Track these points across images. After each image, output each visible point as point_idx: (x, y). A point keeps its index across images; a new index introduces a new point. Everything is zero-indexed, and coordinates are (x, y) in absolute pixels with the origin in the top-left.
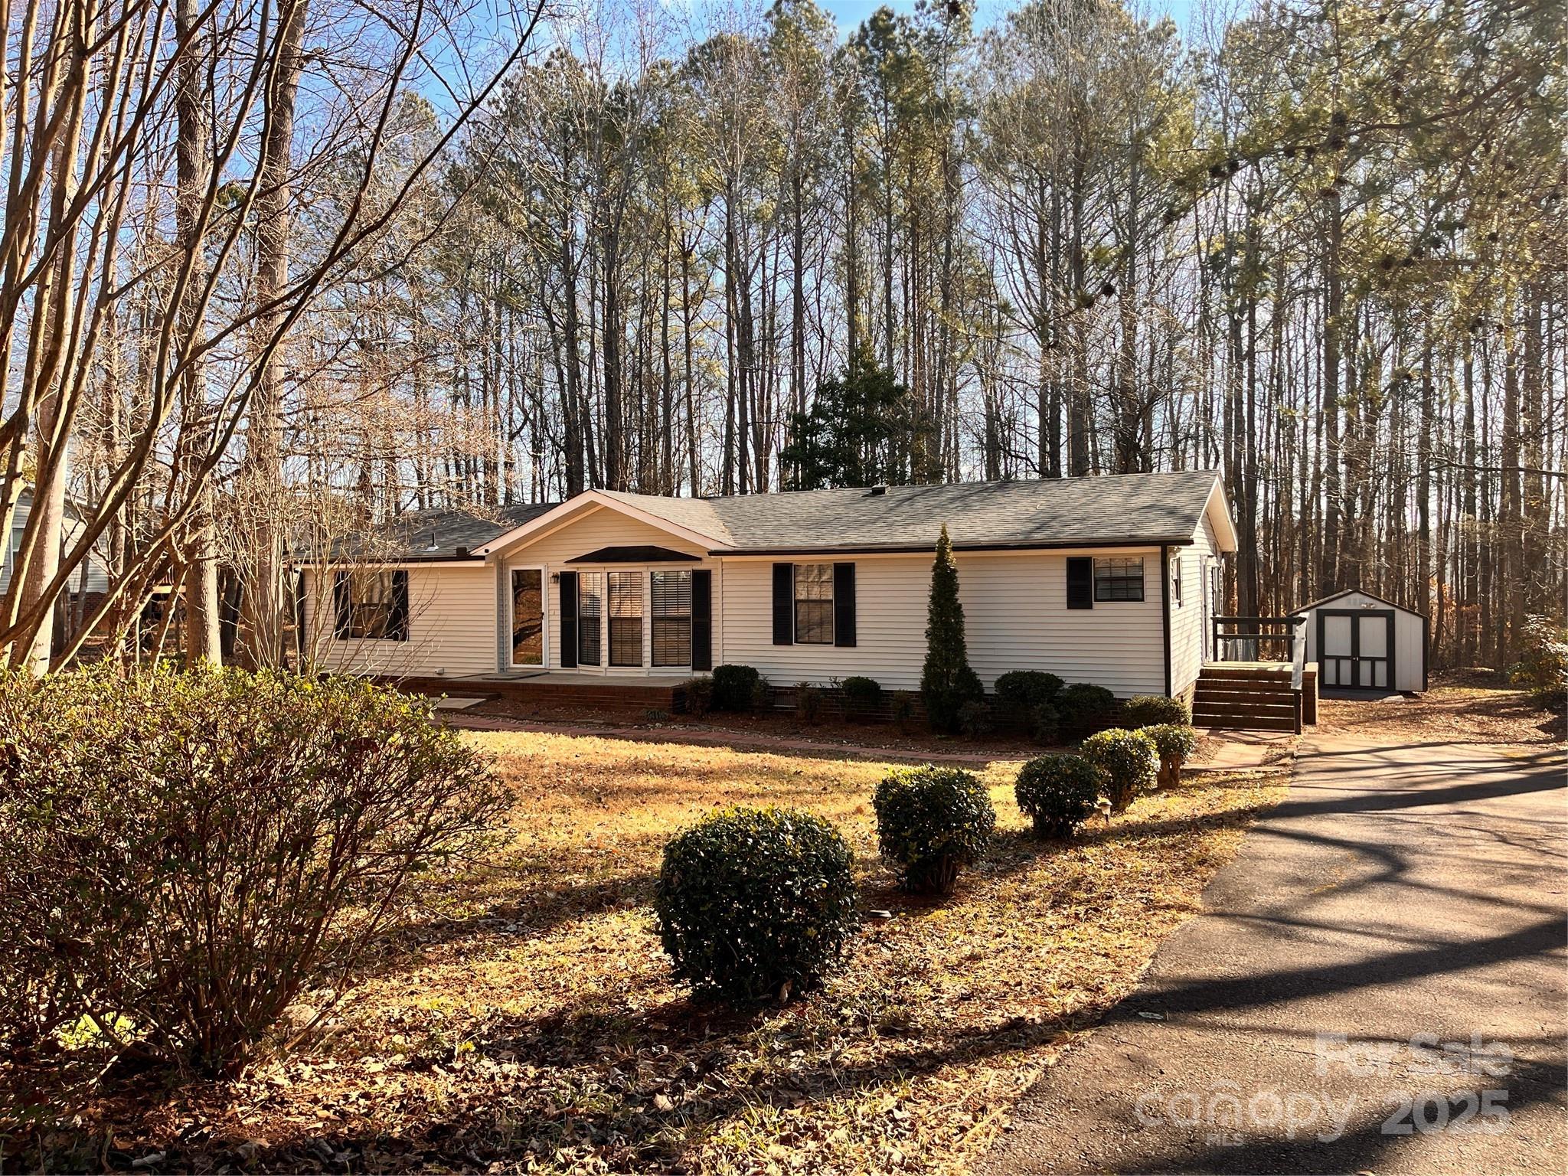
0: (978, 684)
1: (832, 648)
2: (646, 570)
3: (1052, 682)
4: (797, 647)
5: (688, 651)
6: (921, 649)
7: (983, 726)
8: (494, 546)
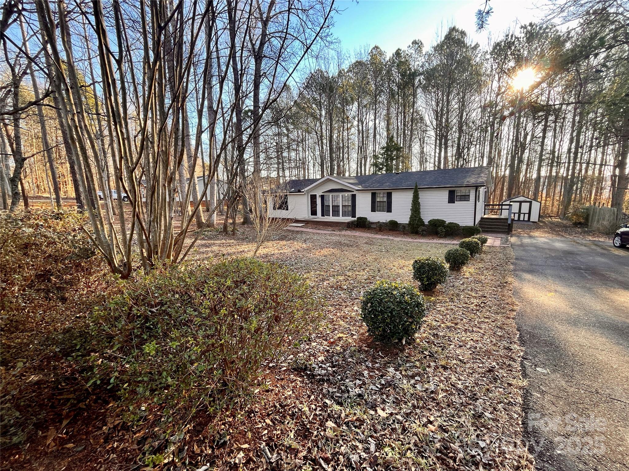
0: (423, 222)
1: (386, 213)
2: (341, 194)
3: (444, 222)
4: (377, 212)
5: (350, 213)
6: (409, 213)
7: (425, 233)
8: (306, 189)
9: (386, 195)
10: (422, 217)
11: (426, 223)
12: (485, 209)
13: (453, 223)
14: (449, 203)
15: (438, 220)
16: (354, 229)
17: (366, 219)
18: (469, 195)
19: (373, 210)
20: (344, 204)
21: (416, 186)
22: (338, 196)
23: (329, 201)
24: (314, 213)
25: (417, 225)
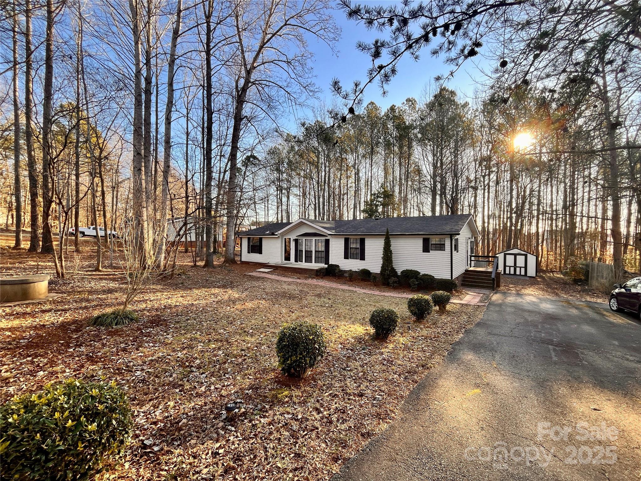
0: (396, 272)
1: (359, 260)
2: (314, 239)
3: (417, 273)
4: (350, 260)
5: (324, 260)
6: (381, 262)
7: (395, 285)
8: (280, 232)
9: (359, 241)
10: (395, 266)
11: (399, 273)
12: (471, 260)
13: (427, 275)
14: (423, 252)
15: (411, 270)
16: (322, 278)
17: (338, 266)
18: (444, 244)
19: (346, 257)
20: (317, 250)
21: (388, 232)
22: (311, 240)
23: (302, 245)
24: (287, 258)
25: (388, 275)
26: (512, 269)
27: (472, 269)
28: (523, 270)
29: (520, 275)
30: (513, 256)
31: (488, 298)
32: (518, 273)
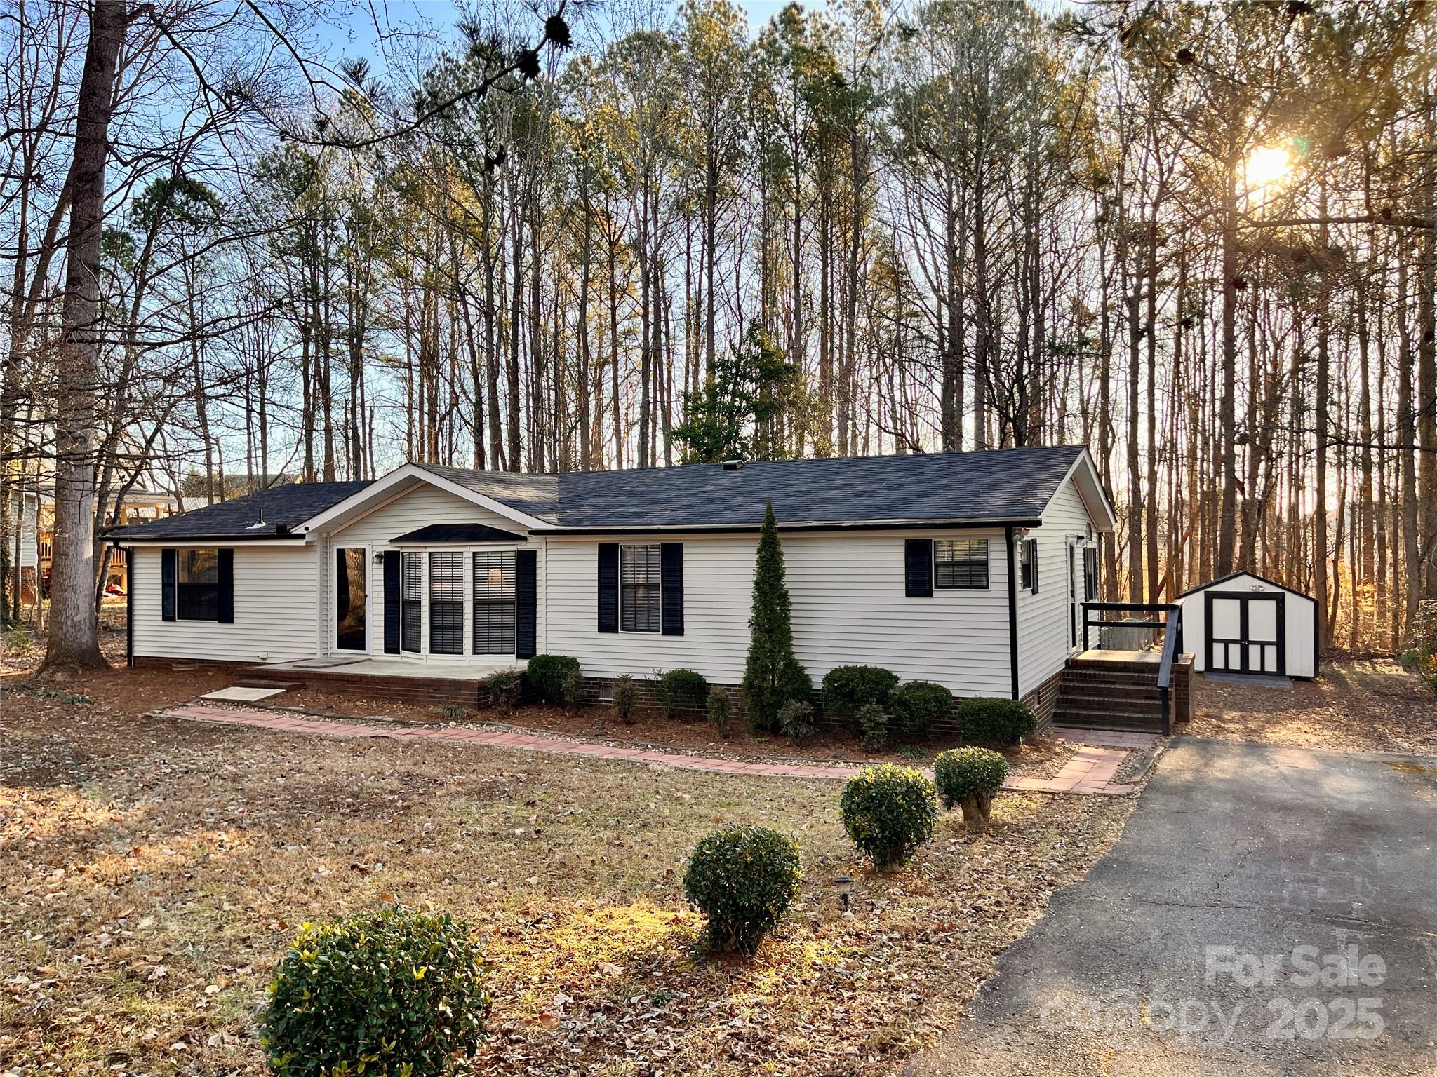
1: (658, 636)
3: (883, 679)
4: (622, 635)
5: (512, 637)
6: (743, 640)
7: (804, 729)
8: (314, 523)
9: (657, 557)
10: (801, 653)
11: (818, 683)
12: (1087, 624)
13: (923, 686)
14: (910, 593)
15: (863, 671)
16: (504, 716)
17: (572, 664)
18: (984, 564)
19: (607, 624)
20: (482, 597)
21: (770, 520)
23: (418, 579)
24: (352, 637)
25: (774, 691)
26: (1235, 650)
27: (1091, 655)
28: (1271, 652)
29: (1263, 672)
30: (1236, 604)
31: (1145, 765)
32: (1254, 665)
